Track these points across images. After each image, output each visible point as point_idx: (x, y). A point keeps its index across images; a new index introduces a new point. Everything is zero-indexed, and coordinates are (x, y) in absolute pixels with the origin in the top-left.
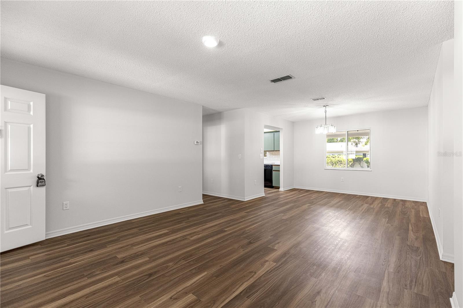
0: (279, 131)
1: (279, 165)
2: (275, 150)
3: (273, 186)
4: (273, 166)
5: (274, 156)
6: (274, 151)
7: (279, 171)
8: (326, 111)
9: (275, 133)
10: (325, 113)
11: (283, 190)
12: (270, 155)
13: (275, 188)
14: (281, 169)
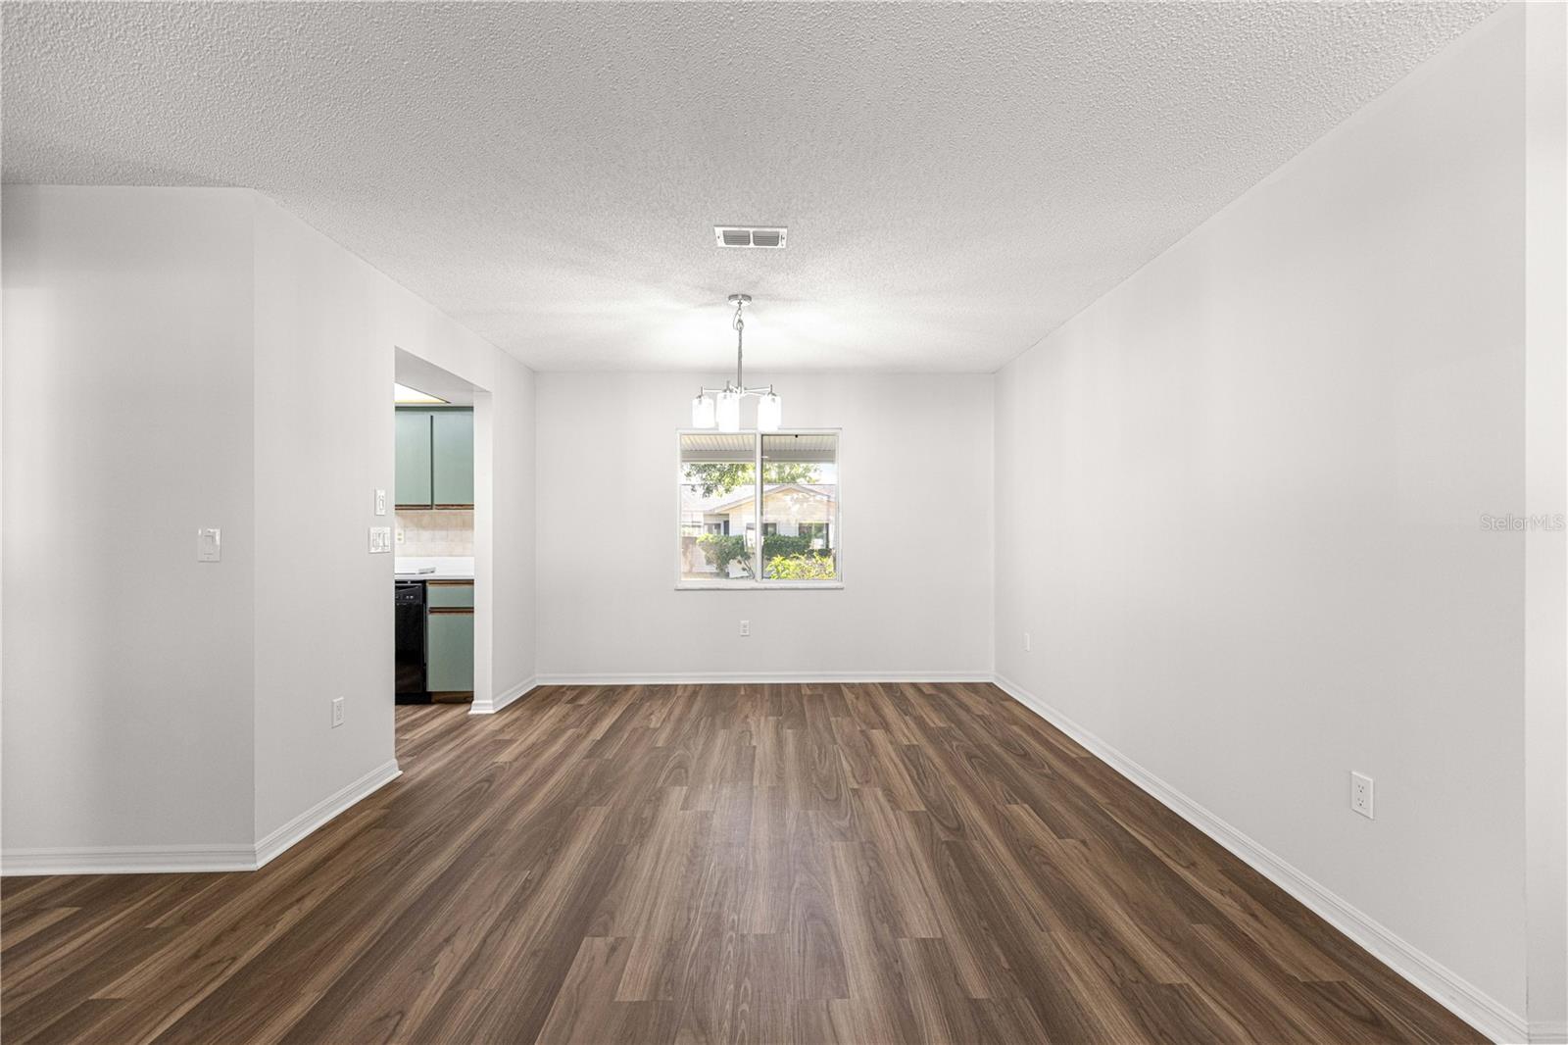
0: (471, 409)
1: (470, 582)
2: (436, 503)
3: (431, 693)
4: (430, 588)
5: (426, 535)
6: (430, 507)
7: (470, 610)
8: (740, 321)
9: (437, 415)
10: (737, 333)
11: (492, 712)
12: (405, 527)
13: (439, 702)
14: (483, 601)
